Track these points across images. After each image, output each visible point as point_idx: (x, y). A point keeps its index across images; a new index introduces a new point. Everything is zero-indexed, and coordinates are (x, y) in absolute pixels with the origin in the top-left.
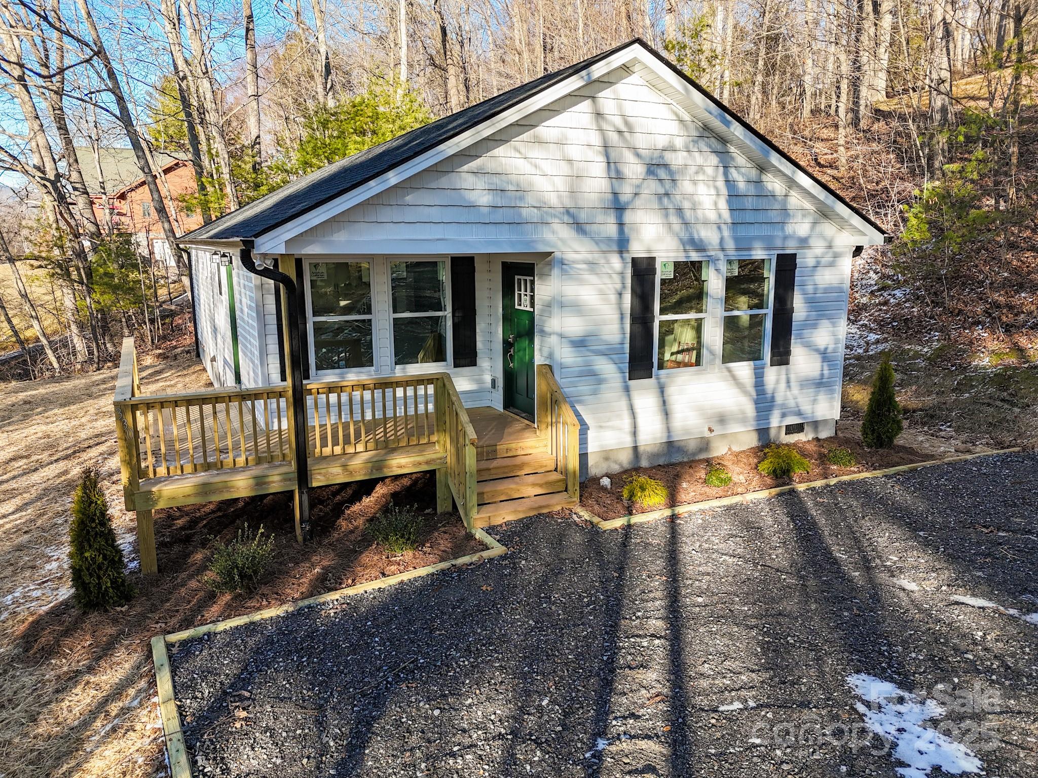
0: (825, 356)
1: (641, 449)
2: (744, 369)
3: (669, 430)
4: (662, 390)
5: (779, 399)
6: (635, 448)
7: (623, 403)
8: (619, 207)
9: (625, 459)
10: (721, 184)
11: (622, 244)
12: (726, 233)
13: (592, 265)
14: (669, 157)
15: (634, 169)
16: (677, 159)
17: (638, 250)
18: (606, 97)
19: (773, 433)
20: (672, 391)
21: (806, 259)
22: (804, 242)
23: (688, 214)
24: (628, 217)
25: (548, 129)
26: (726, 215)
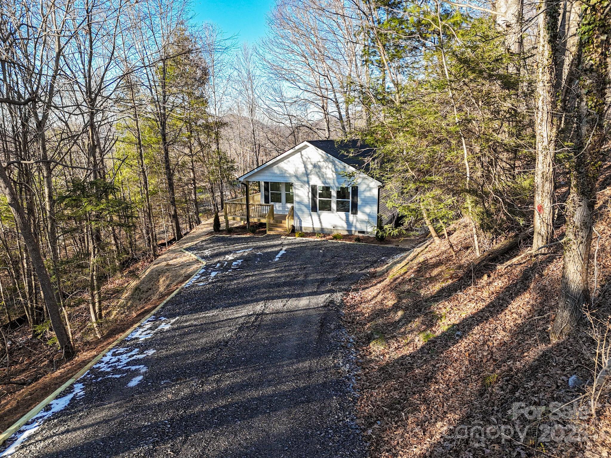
0: (369, 215)
1: (315, 229)
2: (342, 214)
3: (321, 225)
4: (319, 216)
5: (354, 224)
6: (313, 228)
7: (310, 217)
8: (307, 175)
9: (311, 230)
10: (333, 169)
11: (308, 182)
12: (335, 181)
13: (302, 187)
14: (319, 163)
15: (310, 167)
16: (322, 164)
17: (312, 183)
18: (303, 152)
19: (353, 232)
20: (321, 217)
21: (361, 188)
22: (359, 184)
23: (325, 176)
24: (310, 176)
25: (291, 159)
26: (335, 176)
